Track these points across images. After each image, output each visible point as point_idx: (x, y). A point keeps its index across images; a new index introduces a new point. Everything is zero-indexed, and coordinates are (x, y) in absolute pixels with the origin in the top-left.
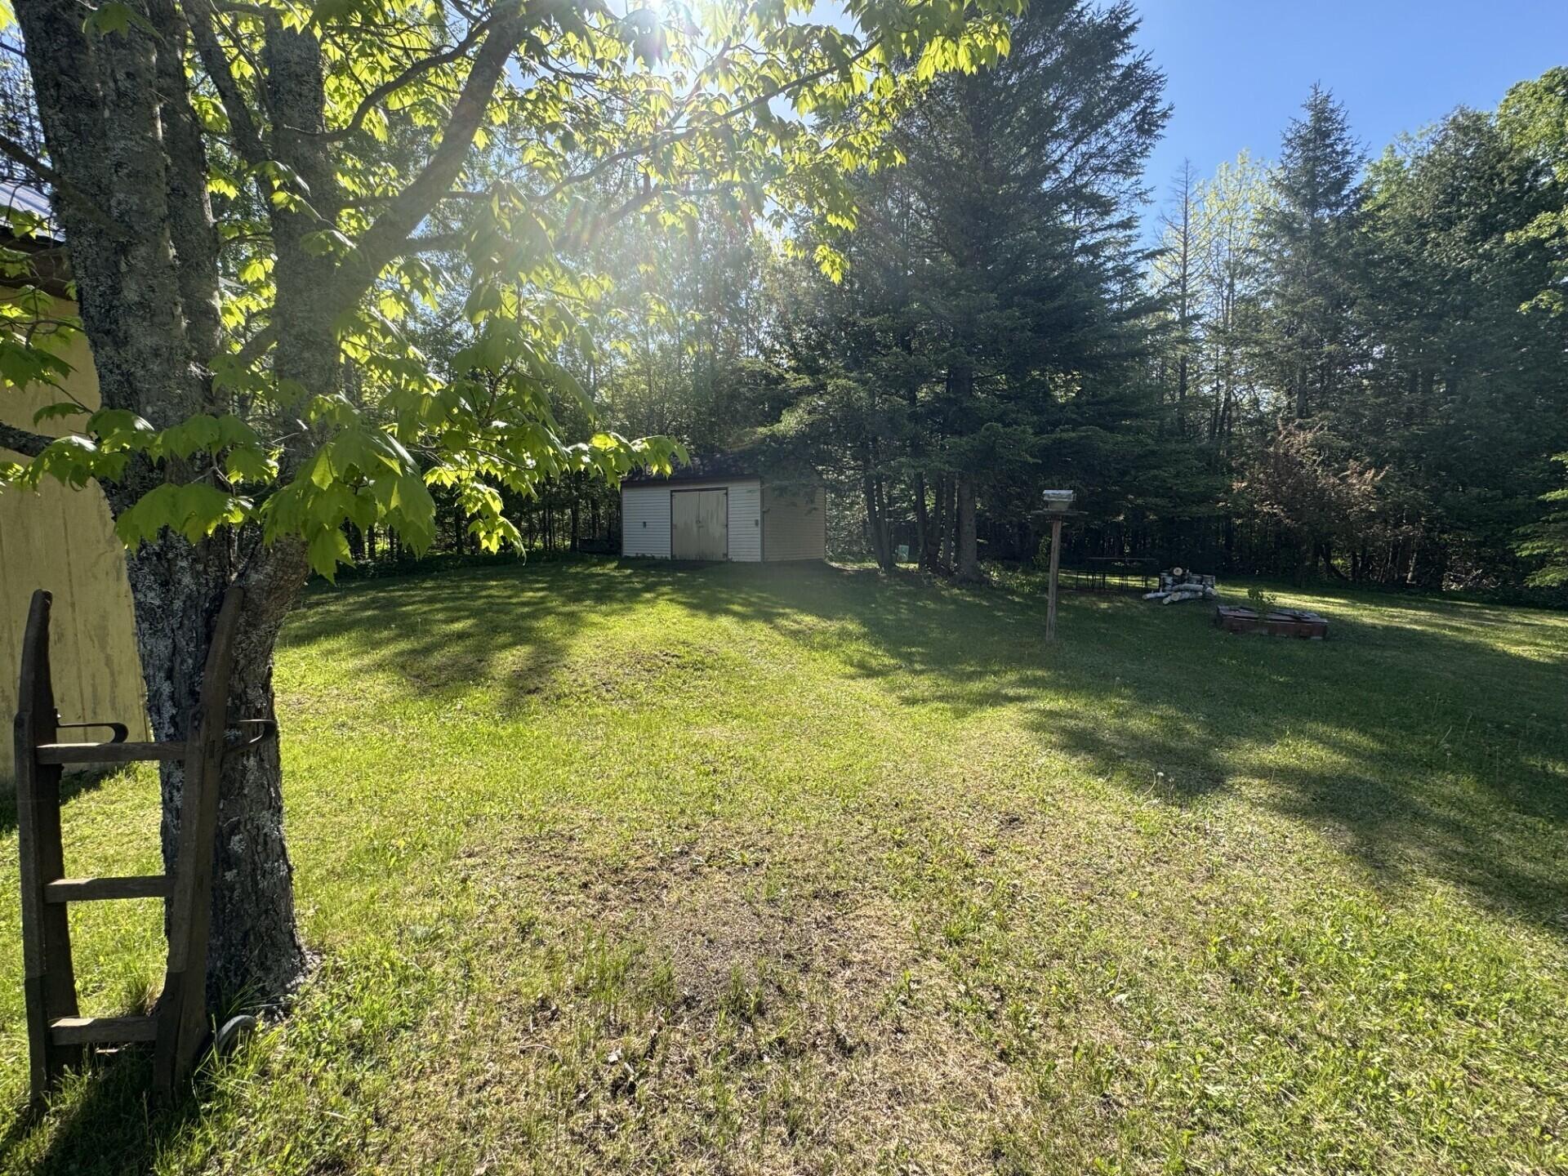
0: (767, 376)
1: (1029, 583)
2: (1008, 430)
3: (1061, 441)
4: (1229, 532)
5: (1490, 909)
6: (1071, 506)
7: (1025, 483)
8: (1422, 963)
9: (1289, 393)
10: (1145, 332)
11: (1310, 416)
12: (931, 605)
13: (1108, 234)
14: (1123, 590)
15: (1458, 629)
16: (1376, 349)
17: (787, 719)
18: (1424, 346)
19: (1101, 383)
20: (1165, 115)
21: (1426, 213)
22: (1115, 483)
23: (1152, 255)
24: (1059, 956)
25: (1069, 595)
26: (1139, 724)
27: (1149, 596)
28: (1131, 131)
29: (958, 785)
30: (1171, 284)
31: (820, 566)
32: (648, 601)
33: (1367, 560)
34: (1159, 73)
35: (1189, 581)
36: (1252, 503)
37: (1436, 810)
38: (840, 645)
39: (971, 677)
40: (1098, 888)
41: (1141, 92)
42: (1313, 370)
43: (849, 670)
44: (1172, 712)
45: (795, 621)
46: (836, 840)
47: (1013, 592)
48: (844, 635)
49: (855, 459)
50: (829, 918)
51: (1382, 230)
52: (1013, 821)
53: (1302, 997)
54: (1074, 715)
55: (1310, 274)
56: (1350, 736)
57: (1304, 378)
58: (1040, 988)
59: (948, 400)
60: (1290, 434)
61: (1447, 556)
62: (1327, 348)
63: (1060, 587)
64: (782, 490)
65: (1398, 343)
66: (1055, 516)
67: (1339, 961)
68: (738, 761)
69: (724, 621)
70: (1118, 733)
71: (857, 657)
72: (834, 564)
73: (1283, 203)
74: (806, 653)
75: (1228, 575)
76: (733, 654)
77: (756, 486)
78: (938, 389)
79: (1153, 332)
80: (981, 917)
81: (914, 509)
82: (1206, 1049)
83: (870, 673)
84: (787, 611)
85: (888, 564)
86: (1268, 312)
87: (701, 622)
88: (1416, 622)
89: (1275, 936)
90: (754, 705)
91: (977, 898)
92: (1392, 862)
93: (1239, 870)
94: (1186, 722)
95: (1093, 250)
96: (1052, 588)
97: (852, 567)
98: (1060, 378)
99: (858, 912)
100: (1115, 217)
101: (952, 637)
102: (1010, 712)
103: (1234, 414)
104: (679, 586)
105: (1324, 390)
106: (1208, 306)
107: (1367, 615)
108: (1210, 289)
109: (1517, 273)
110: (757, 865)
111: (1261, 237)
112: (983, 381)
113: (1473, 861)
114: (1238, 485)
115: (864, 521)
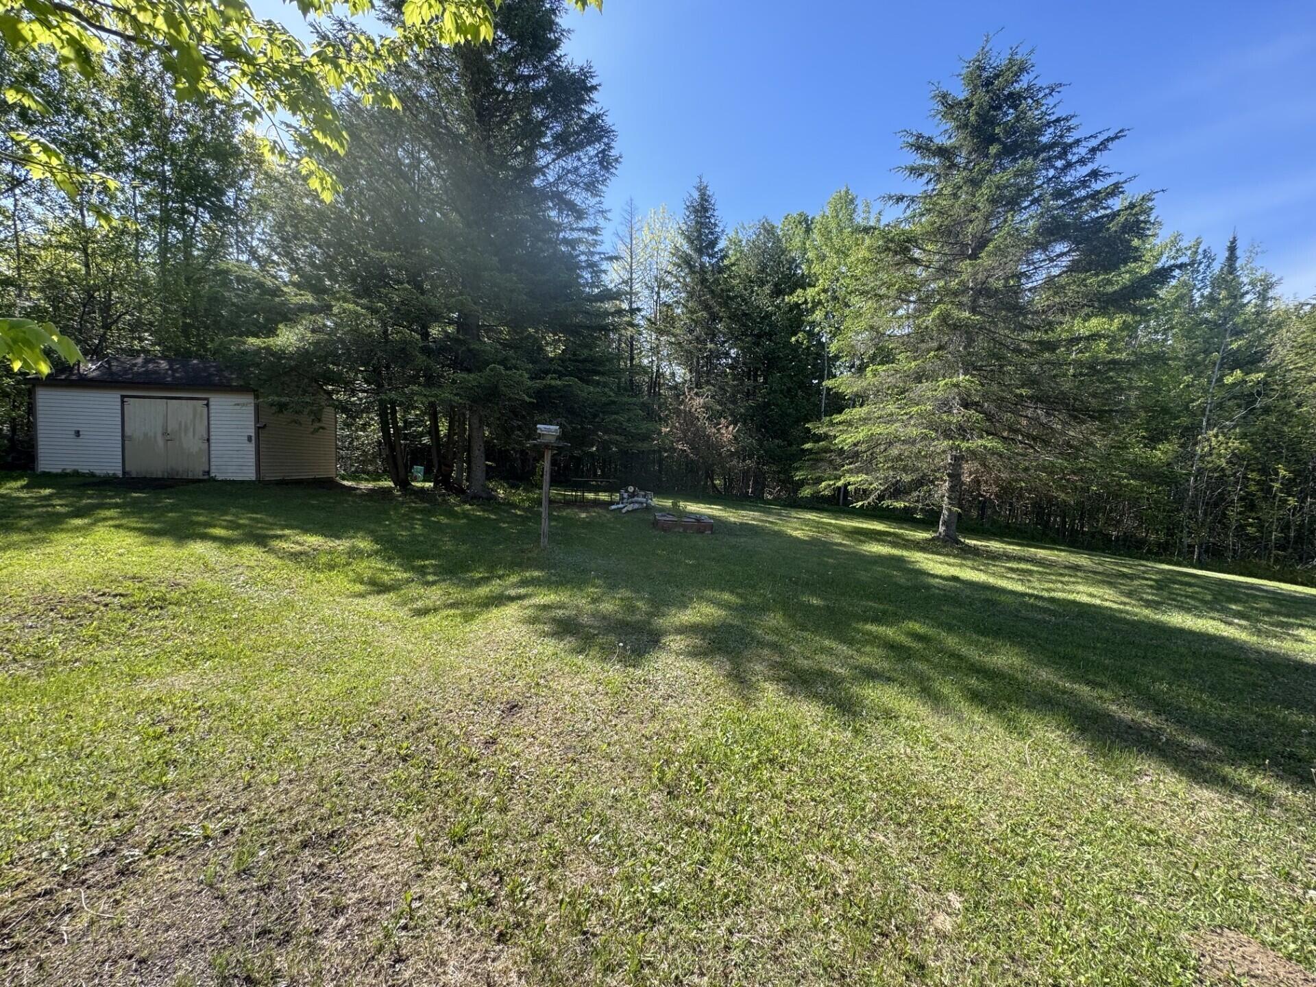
0: (260, 285)
1: (529, 499)
2: (508, 372)
3: (550, 386)
4: (661, 461)
5: (792, 694)
6: (559, 438)
7: (524, 417)
8: (766, 740)
9: (691, 371)
10: (607, 314)
11: (702, 388)
12: (444, 520)
13: (581, 234)
14: (596, 503)
15: (772, 523)
16: (732, 351)
17: (280, 651)
18: (754, 353)
19: (579, 346)
20: (616, 160)
21: (752, 274)
22: (590, 423)
23: (611, 259)
24: (549, 820)
25: (559, 508)
26: (607, 607)
27: (613, 507)
28: (595, 163)
29: (466, 687)
30: (623, 282)
31: (328, 485)
32: (77, 529)
33: (731, 481)
34: (613, 128)
35: (638, 496)
36: (673, 442)
37: (767, 637)
38: (349, 564)
39: (479, 583)
40: (579, 750)
41: (602, 137)
42: (703, 358)
43: (359, 588)
44: (628, 594)
45: (297, 543)
46: (333, 774)
47: (515, 506)
48: (354, 553)
49: (367, 381)
50: (321, 866)
51: (733, 278)
52: (513, 708)
53: (707, 789)
54: (562, 606)
55: (700, 297)
56: (726, 596)
57: (698, 363)
58: (533, 857)
59: (457, 340)
60: (691, 398)
61: (765, 479)
62: (710, 346)
63: (551, 502)
64: (282, 407)
65: (742, 349)
66: (547, 446)
67: (726, 755)
68: (206, 711)
69: (199, 548)
70: (593, 615)
71: (367, 574)
72: (346, 483)
73: (686, 247)
74: (308, 575)
75: (661, 492)
76: (210, 585)
77: (248, 401)
78: (450, 329)
79: (613, 314)
80: (485, 806)
81: (429, 433)
82: (653, 855)
83: (380, 588)
84: (287, 532)
85: (403, 483)
86: (678, 315)
87: (165, 551)
88: (754, 519)
89: (691, 749)
90: (236, 640)
91: (480, 790)
92: (749, 677)
93: (671, 707)
94: (637, 600)
95: (572, 243)
96: (545, 503)
97: (365, 486)
98: (550, 337)
99: (355, 847)
100: (586, 224)
101: (463, 548)
102: (512, 610)
103: (662, 381)
104: (134, 509)
105: (708, 372)
106: (646, 304)
107: (732, 516)
108: (647, 292)
109: (789, 320)
110: (226, 833)
111: (674, 265)
112: (489, 329)
113: (783, 665)
114: (665, 430)
115: (379, 443)
